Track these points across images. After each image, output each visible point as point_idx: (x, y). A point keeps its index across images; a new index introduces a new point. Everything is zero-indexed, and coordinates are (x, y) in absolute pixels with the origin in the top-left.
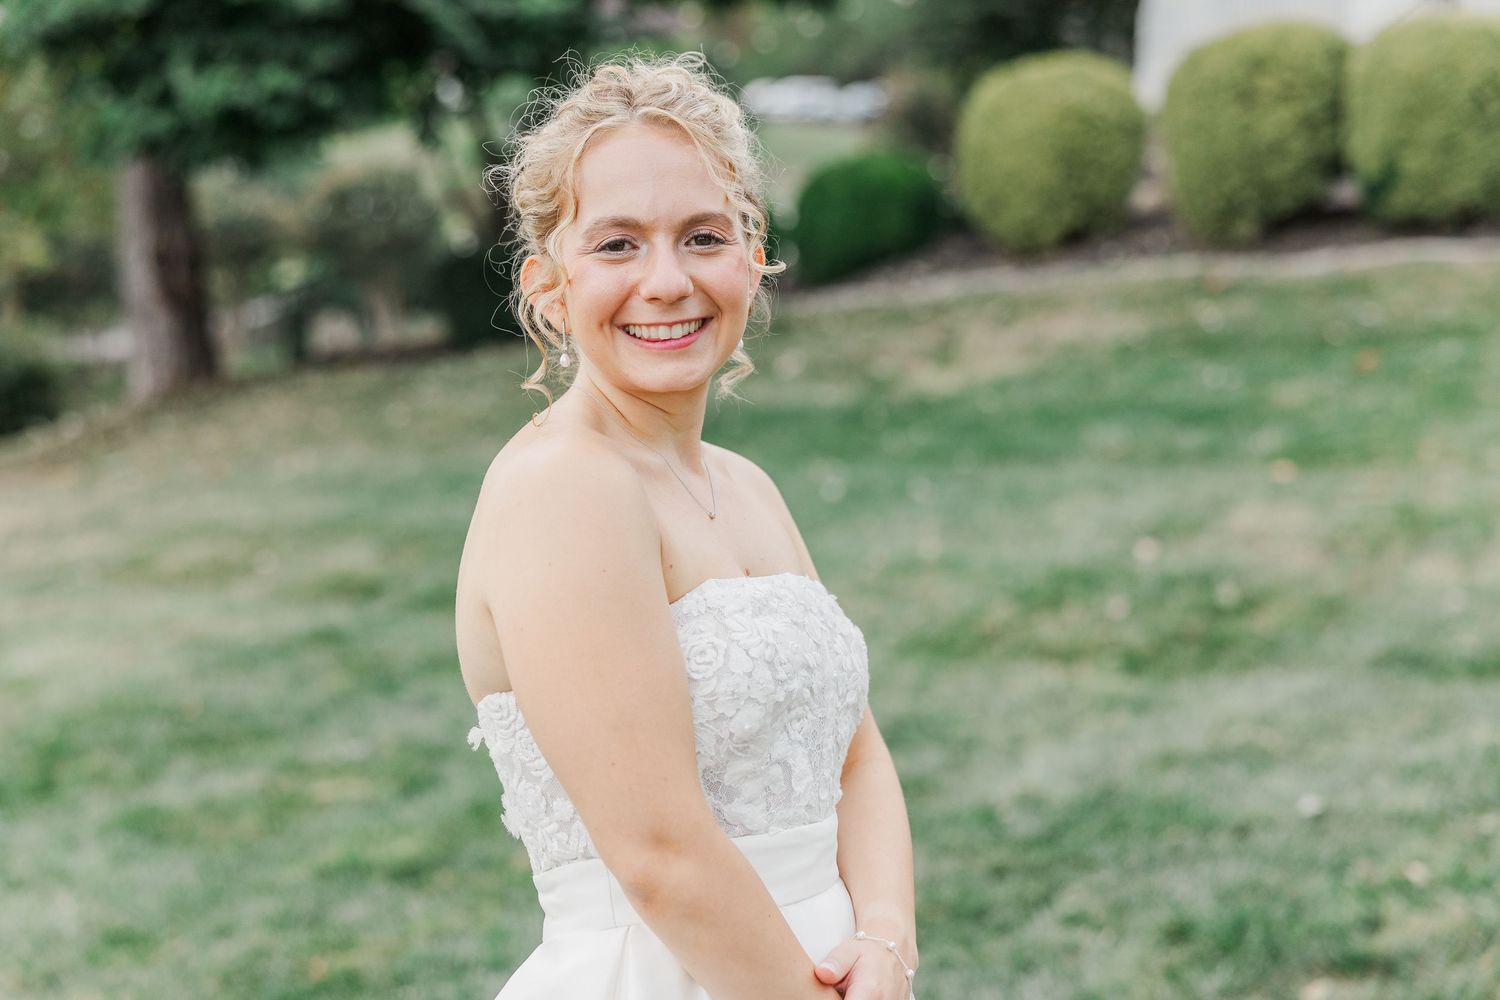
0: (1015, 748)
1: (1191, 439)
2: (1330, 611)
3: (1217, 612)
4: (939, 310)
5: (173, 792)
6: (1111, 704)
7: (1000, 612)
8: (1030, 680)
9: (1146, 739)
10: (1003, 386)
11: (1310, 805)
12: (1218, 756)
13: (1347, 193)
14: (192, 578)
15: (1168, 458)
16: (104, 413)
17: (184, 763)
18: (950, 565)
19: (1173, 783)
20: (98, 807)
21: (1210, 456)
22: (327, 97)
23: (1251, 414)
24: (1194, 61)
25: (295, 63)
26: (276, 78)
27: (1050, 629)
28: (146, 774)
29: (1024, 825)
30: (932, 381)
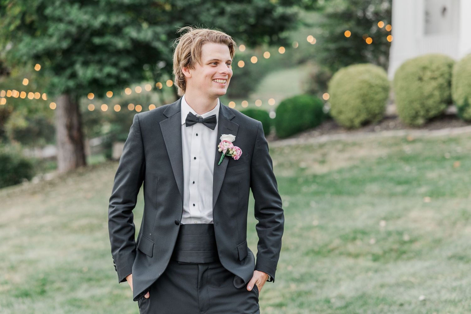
0: (338, 281)
1: (399, 189)
2: (438, 242)
3: (404, 243)
4: (322, 146)
5: (82, 293)
6: (368, 270)
7: (337, 242)
8: (345, 262)
9: (377, 279)
10: (340, 171)
11: (422, 298)
12: (398, 285)
13: (453, 109)
14: (81, 230)
15: (392, 195)
16: (49, 176)
17: (85, 286)
18: (322, 228)
19: (383, 292)
20: (59, 298)
21: (404, 194)
22: (125, 75)
23: (418, 181)
24: (403, 67)
25: (115, 65)
26: (108, 69)
27: (351, 248)
28: (73, 289)
29: (339, 303)
30: (319, 169)
